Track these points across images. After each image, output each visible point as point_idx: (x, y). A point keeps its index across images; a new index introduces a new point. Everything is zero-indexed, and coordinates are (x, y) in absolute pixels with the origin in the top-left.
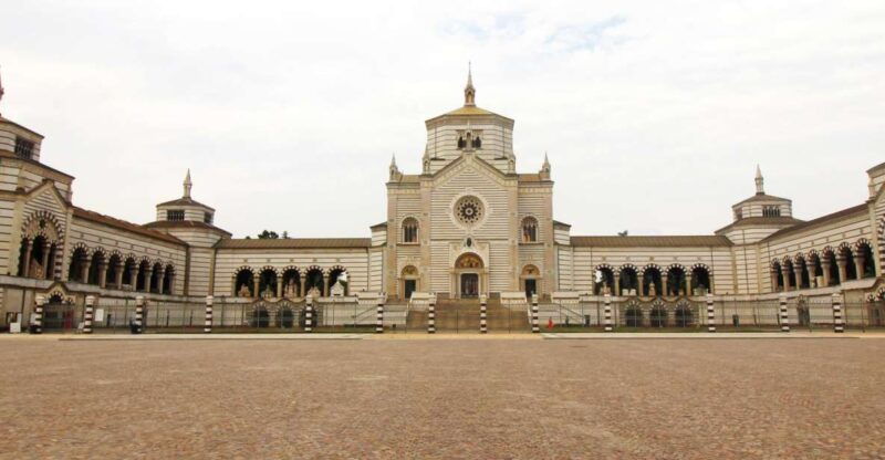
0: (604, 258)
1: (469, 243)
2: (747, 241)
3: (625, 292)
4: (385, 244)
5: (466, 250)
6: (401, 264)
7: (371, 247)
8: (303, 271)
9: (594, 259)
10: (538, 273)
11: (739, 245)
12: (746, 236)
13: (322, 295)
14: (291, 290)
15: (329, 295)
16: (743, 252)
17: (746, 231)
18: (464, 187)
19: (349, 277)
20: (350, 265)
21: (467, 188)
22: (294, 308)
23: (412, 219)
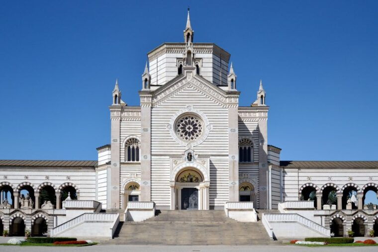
0: (309, 178)
1: (190, 157)
3: (326, 207)
4: (109, 163)
5: (186, 164)
6: (125, 181)
7: (97, 167)
8: (36, 187)
9: (300, 178)
10: (253, 190)
13: (55, 208)
14: (26, 204)
15: (61, 207)
18: (184, 104)
19: (79, 193)
20: (79, 182)
21: (187, 105)
22: (26, 219)
23: (134, 140)
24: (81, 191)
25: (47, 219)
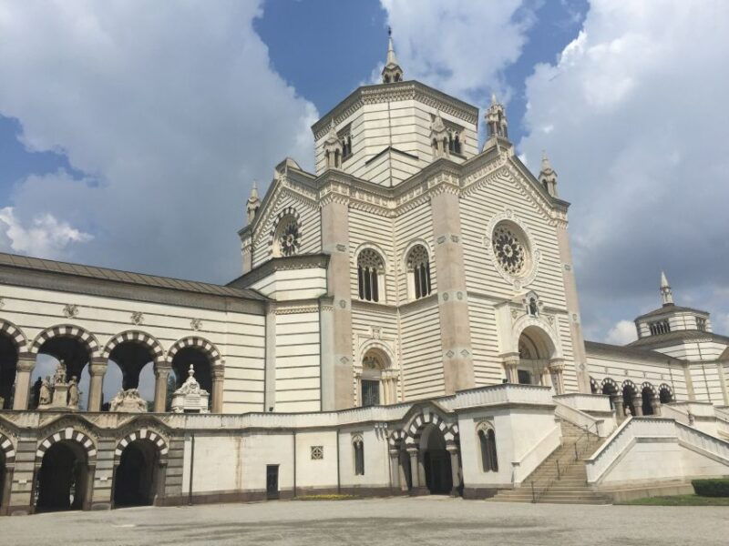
2: (706, 358)
6: (362, 346)
11: (695, 363)
12: (703, 352)
16: (701, 372)
17: (702, 345)
18: (502, 204)
19: (221, 367)
20: (225, 339)
21: (506, 206)
22: (98, 446)
23: (371, 253)
24: (229, 362)
25: (164, 446)
